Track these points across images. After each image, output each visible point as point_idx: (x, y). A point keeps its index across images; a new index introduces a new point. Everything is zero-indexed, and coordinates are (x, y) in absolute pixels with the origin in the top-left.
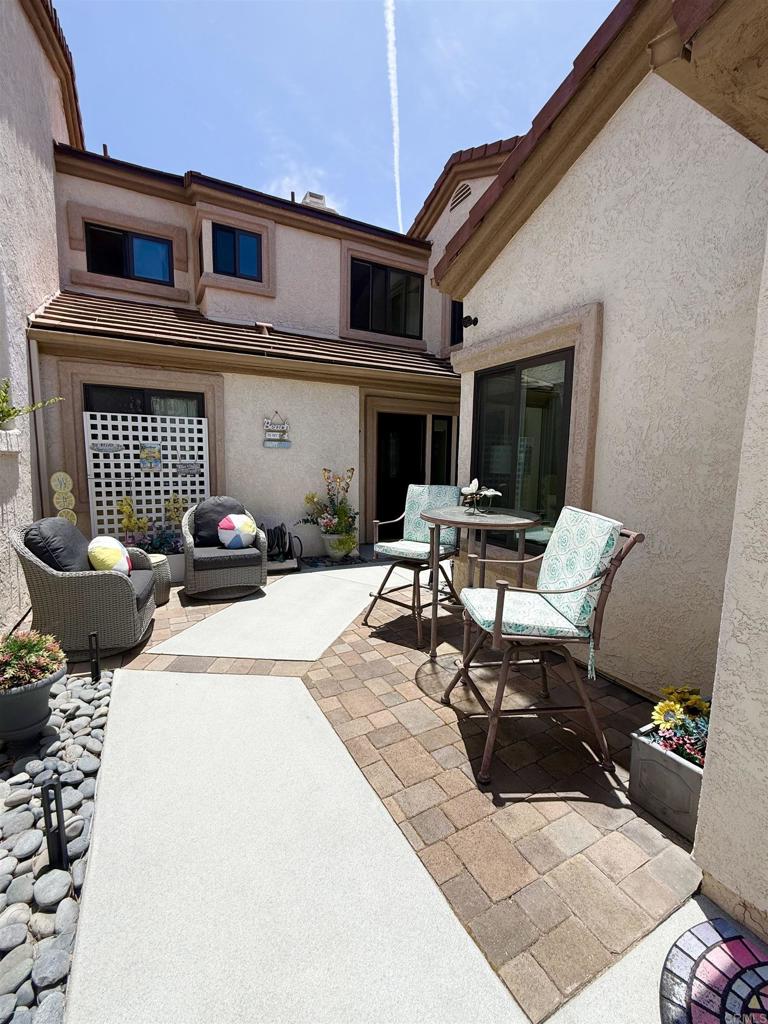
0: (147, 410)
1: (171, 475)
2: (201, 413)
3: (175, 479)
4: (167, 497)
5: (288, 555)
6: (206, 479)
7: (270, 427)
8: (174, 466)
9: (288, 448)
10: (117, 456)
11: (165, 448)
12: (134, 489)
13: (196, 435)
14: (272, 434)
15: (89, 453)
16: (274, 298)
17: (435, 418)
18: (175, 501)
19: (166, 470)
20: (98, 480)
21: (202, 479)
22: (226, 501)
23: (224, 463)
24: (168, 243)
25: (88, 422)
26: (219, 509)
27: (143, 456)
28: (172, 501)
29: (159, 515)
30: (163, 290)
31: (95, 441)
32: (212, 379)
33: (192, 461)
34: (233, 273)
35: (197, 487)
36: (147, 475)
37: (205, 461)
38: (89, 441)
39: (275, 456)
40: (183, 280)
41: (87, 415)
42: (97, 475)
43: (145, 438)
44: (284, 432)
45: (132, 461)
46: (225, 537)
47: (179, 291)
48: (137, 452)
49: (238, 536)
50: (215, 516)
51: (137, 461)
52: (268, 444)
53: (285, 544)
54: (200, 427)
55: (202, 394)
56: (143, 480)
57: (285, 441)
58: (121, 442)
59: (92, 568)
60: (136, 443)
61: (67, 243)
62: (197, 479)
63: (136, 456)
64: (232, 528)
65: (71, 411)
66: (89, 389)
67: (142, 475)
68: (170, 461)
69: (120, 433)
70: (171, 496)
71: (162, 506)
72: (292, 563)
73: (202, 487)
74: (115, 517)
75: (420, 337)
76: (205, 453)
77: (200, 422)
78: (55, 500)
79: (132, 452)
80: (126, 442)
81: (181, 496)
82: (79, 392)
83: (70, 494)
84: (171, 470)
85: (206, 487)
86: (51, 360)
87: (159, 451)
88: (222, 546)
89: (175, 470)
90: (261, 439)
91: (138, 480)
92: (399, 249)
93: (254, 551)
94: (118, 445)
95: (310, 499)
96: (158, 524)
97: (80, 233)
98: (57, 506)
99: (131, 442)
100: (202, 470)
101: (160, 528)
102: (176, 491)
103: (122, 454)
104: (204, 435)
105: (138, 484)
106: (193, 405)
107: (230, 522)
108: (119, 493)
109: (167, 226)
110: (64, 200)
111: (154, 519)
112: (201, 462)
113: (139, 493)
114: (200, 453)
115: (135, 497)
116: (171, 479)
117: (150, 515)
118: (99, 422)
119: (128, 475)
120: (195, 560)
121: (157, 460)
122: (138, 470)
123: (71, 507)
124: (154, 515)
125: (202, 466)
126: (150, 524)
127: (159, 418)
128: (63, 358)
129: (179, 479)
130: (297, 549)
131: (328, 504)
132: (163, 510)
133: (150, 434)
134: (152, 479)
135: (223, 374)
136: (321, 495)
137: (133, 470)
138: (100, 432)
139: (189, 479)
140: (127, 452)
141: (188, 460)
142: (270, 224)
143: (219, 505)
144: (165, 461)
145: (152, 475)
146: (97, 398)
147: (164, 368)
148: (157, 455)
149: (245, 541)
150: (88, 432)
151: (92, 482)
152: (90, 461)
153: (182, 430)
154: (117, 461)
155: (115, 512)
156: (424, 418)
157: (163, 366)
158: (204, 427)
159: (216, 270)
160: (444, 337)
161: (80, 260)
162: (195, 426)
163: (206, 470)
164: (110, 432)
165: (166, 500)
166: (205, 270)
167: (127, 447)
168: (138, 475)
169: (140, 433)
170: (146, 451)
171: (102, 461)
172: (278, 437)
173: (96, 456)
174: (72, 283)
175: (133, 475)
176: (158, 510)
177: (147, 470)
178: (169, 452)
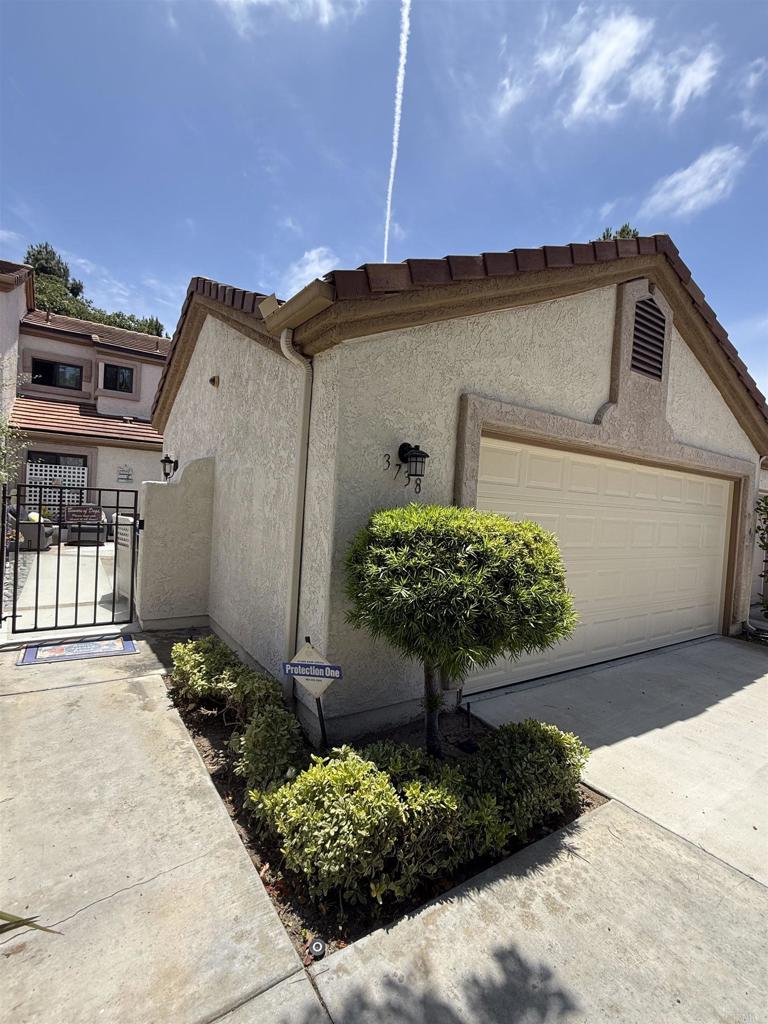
0: (57, 463)
1: (67, 493)
2: (85, 465)
6: (85, 495)
7: (121, 473)
9: (131, 483)
11: (65, 480)
13: (81, 475)
14: (122, 476)
15: (28, 481)
16: (138, 401)
24: (81, 368)
30: (75, 393)
31: (31, 476)
32: (92, 449)
34: (115, 389)
36: (55, 492)
37: (85, 487)
38: (28, 476)
39: (123, 486)
40: (86, 387)
41: (28, 465)
42: (30, 491)
43: (55, 476)
44: (129, 475)
45: (48, 486)
47: (84, 394)
48: (51, 482)
51: (51, 486)
52: (120, 480)
54: (83, 472)
55: (87, 456)
57: (129, 479)
58: (43, 477)
60: (51, 477)
61: (21, 369)
62: (80, 495)
66: (30, 453)
68: (67, 486)
69: (43, 473)
77: (84, 469)
79: (48, 481)
81: (71, 503)
82: (26, 455)
85: (85, 499)
87: (62, 482)
89: (69, 491)
90: (116, 477)
97: (29, 364)
99: (48, 477)
102: (69, 501)
103: (43, 482)
104: (86, 475)
106: (81, 461)
109: (79, 359)
110: (22, 348)
114: (83, 483)
118: (34, 468)
124: (57, 511)
126: (54, 515)
127: (63, 467)
129: (71, 495)
133: (58, 474)
135: (99, 447)
137: (48, 490)
138: (34, 472)
139: (76, 495)
141: (76, 487)
142: (139, 364)
144: (64, 486)
146: (32, 456)
147: (68, 444)
150: (28, 472)
152: (28, 485)
153: (74, 473)
154: (41, 485)
158: (86, 471)
159: (105, 387)
164: (38, 472)
166: (99, 386)
167: (46, 479)
169: (53, 473)
170: (55, 481)
171: (33, 485)
172: (125, 478)
173: (31, 483)
178: (67, 482)
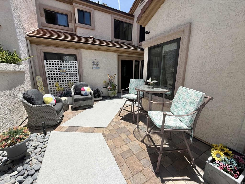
0: (61, 59)
1: (69, 76)
2: (76, 60)
3: (70, 77)
4: (68, 82)
5: (99, 96)
6: (78, 77)
7: (94, 64)
8: (69, 74)
9: (99, 69)
10: (54, 72)
11: (67, 69)
12: (59, 80)
13: (75, 66)
14: (94, 65)
15: (46, 71)
16: (94, 30)
17: (135, 61)
18: (70, 83)
19: (67, 75)
20: (49, 78)
21: (77, 77)
22: (83, 83)
23: (82, 73)
24: (67, 15)
25: (45, 63)
26: (81, 85)
27: (61, 71)
28: (69, 83)
29: (66, 87)
30: (66, 28)
31: (48, 68)
32: (78, 51)
33: (74, 73)
34: (84, 23)
35: (76, 79)
36: (62, 76)
37: (77, 73)
38: (46, 68)
39: (95, 71)
40: (71, 25)
41: (45, 61)
42: (49, 77)
43: (61, 67)
44: (98, 65)
45: (58, 73)
46: (83, 92)
47: (70, 28)
48: (59, 70)
49: (86, 93)
50: (80, 87)
51: (60, 73)
52: (94, 68)
53: (99, 93)
54: (76, 64)
55: (76, 55)
56: (61, 78)
57: (98, 67)
59: (44, 103)
60: (59, 68)
61: (40, 15)
62: (76, 77)
63: (59, 72)
64: (84, 90)
65: (41, 59)
66: (45, 54)
67: (61, 76)
68: (68, 73)
69: (54, 65)
70: (69, 82)
71: (67, 84)
72: (101, 98)
73: (77, 79)
74: (55, 87)
75: (131, 41)
76: (77, 70)
77: (75, 62)
78: (37, 84)
79: (58, 70)
80: (56, 68)
81: (72, 82)
82: (42, 54)
83: (41, 82)
84: (69, 75)
85: (78, 79)
86: (34, 46)
87: (65, 70)
88: (82, 95)
89: (70, 75)
90: (92, 67)
91: (60, 78)
92: (126, 17)
93: (90, 96)
94: (54, 69)
95: (105, 82)
96: (66, 89)
97: (43, 12)
98: (38, 85)
100: (77, 75)
101: (67, 90)
102: (70, 81)
103: (55, 71)
104: (77, 66)
105: (60, 79)
106: (74, 58)
107: (84, 89)
108: (55, 81)
109: (66, 10)
110: (38, 3)
111: (65, 88)
112: (76, 73)
113: (60, 81)
114: (76, 70)
115: (59, 82)
116: (69, 77)
117: (64, 87)
118: (48, 63)
119: (57, 76)
120: (74, 99)
121: (65, 73)
122: (60, 75)
123: (42, 85)
124: (65, 87)
125: (77, 74)
126: (64, 89)
127: (64, 61)
128: (37, 45)
129: (71, 77)
130: (102, 94)
131: (109, 83)
132: (67, 85)
133: (62, 66)
134: (64, 78)
135: (81, 49)
136: (108, 81)
137: (58, 75)
138: (49, 65)
139: (73, 77)
140: (56, 70)
141: (73, 72)
142: (93, 9)
143: (81, 84)
144: (67, 73)
145: (64, 76)
146: (47, 56)
147: (65, 48)
148: (64, 71)
149: (88, 93)
150: (46, 65)
151: (48, 79)
152: (47, 73)
153: (71, 65)
154: (54, 73)
155: (55, 86)
156: (133, 61)
157: (65, 47)
158: (77, 64)
159: (79, 22)
160: (137, 40)
161: (44, 20)
162: (74, 64)
163: (78, 75)
164: (52, 65)
165: (68, 83)
166: (76, 22)
167: (56, 69)
168: (60, 76)
169: (60, 65)
170: (62, 70)
171: (50, 73)
172: (96, 66)
173: (48, 72)
174: (42, 26)
175: (59, 76)
176: (66, 85)
177: (62, 75)
178: (68, 70)
